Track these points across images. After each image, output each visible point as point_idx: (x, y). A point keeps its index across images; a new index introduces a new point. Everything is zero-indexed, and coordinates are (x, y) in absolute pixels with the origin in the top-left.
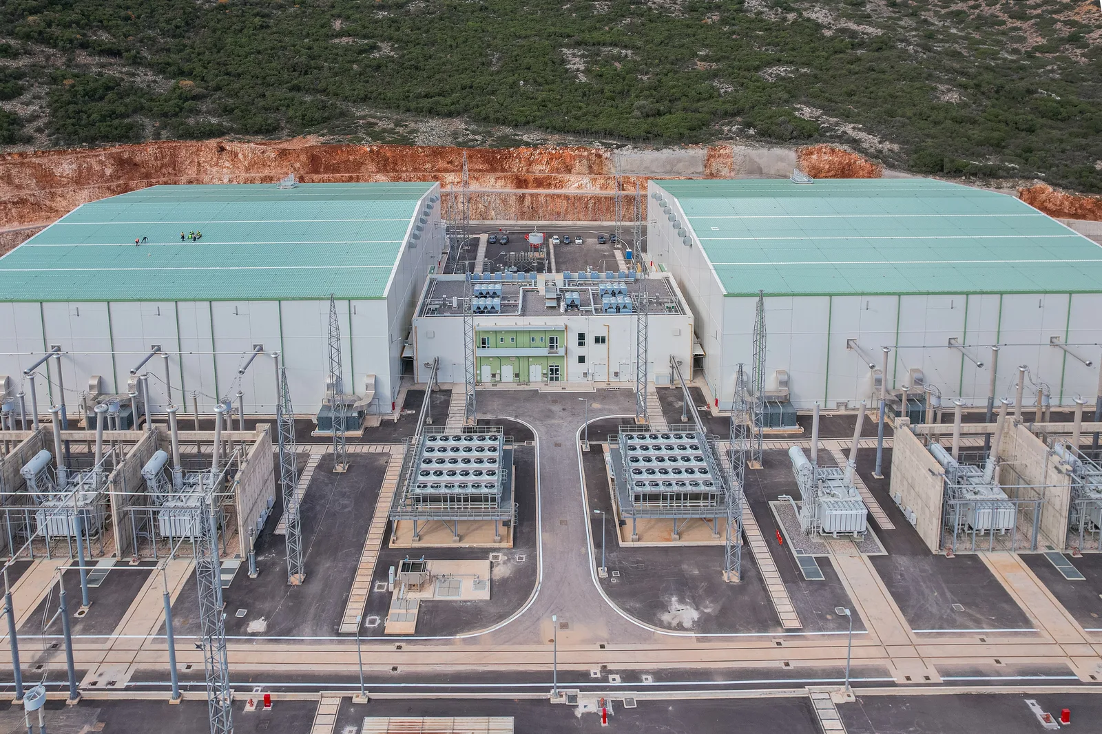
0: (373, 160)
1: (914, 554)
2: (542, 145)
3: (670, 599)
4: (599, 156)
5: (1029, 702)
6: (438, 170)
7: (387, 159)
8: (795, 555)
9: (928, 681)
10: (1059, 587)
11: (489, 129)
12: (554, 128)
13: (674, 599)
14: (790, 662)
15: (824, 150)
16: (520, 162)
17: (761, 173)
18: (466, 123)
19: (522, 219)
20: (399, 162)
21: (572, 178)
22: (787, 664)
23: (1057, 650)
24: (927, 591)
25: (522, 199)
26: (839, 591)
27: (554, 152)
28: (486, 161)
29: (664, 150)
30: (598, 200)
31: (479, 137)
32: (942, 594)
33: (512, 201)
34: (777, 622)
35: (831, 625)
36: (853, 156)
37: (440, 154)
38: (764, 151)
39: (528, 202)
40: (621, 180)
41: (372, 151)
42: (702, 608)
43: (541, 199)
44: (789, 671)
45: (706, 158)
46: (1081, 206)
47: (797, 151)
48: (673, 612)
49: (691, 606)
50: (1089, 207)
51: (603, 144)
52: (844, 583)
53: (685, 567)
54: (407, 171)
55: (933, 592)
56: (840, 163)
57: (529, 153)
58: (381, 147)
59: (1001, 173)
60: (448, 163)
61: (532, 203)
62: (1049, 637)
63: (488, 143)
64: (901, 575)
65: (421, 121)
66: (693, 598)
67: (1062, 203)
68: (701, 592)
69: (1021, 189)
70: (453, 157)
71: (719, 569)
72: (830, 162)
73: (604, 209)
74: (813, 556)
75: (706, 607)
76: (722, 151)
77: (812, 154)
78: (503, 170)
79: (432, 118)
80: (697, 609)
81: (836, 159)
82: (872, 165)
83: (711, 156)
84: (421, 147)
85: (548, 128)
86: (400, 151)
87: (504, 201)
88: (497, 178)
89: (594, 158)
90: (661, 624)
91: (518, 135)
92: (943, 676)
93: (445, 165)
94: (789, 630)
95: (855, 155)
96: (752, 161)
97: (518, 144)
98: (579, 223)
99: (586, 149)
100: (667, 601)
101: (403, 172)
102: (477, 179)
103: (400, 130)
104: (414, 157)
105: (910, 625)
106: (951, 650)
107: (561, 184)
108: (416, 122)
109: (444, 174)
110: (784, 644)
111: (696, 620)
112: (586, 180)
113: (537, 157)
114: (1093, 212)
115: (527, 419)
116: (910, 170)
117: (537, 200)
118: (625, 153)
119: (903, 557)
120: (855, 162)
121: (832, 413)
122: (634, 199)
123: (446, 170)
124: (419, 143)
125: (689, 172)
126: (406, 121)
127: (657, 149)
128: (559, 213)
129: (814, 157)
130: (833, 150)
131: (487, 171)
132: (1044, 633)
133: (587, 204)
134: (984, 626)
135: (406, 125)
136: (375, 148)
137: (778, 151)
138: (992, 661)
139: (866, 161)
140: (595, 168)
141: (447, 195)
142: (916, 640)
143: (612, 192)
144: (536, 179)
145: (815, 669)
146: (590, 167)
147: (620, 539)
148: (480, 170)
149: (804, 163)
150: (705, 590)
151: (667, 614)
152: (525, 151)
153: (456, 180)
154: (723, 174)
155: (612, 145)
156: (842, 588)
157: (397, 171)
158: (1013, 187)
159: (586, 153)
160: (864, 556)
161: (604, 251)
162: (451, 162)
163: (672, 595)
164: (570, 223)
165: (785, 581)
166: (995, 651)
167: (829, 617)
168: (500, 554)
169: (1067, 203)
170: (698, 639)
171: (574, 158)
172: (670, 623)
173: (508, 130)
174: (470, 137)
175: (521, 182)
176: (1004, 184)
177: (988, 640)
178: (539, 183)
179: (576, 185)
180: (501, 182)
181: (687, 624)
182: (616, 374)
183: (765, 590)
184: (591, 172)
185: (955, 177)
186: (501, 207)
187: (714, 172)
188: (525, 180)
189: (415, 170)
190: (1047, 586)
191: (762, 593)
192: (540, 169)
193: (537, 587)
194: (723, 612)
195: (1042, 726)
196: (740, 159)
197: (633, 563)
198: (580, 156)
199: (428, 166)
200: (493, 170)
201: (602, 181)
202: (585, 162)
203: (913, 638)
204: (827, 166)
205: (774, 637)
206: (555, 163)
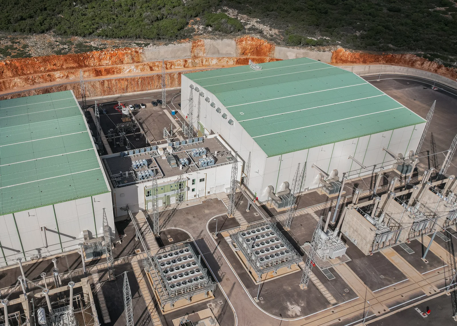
0: (9, 70)
1: (360, 257)
2: (105, 48)
3: (287, 304)
4: (137, 52)
5: (416, 309)
6: (49, 71)
7: (17, 68)
8: (321, 270)
9: (385, 312)
10: (409, 258)
11: (68, 39)
12: (107, 36)
13: (288, 304)
14: (340, 318)
15: (248, 39)
16: (94, 60)
17: (219, 53)
18: (54, 36)
19: (104, 95)
20: (25, 69)
21: (126, 67)
22: (340, 320)
23: (417, 286)
24: (370, 273)
25: (103, 83)
26: (342, 282)
27: (112, 52)
28: (75, 61)
29: (170, 45)
30: (143, 79)
31: (66, 46)
32: (375, 273)
33: (98, 85)
34: (329, 303)
35: (346, 298)
36: (262, 41)
37: (48, 60)
38: (219, 41)
39: (106, 84)
40: (151, 65)
41: (6, 64)
42: (300, 305)
43: (113, 82)
44: (342, 322)
45: (192, 47)
46: (355, 58)
47: (235, 40)
48: (291, 310)
49: (296, 305)
50: (357, 57)
51: (138, 44)
52: (342, 277)
53: (285, 287)
54: (30, 73)
55: (372, 273)
56: (256, 45)
57: (98, 54)
58: (12, 61)
59: (325, 43)
60: (53, 65)
61: (108, 85)
62: (413, 281)
63: (73, 49)
64: (360, 268)
65: (27, 38)
66: (295, 301)
67: (348, 56)
68: (296, 297)
69: (333, 51)
70: (56, 62)
71: (297, 284)
72: (251, 45)
73: (147, 84)
74: (327, 268)
75: (301, 304)
76: (199, 43)
77: (243, 41)
78: (86, 66)
79: (32, 35)
80: (299, 306)
81: (254, 43)
82: (271, 45)
83: (193, 46)
84: (36, 58)
85: (103, 36)
86: (24, 62)
87: (93, 86)
88: (84, 72)
89: (134, 53)
90: (289, 317)
91: (87, 42)
92: (389, 308)
93: (52, 67)
94: (334, 305)
95: (263, 40)
96: (214, 46)
97: (91, 49)
98: (135, 93)
99: (129, 49)
100: (286, 305)
101: (28, 74)
102: (73, 73)
103: (16, 46)
104: (33, 65)
105: (371, 290)
106: (387, 296)
107: (119, 71)
108: (24, 39)
109: (53, 73)
110: (335, 311)
111: (301, 310)
112: (133, 67)
113: (103, 56)
114: (359, 59)
115: (181, 226)
116: (286, 45)
117: (111, 83)
118: (150, 48)
119: (357, 260)
120: (263, 44)
121: (303, 194)
122: (162, 76)
123: (54, 70)
124: (33, 55)
125: (183, 56)
126: (17, 39)
127: (166, 44)
128: (123, 89)
129: (244, 42)
130: (252, 39)
131: (77, 67)
132: (411, 279)
133: (138, 81)
134: (393, 282)
135: (19, 42)
136: (8, 62)
137: (226, 41)
138: (400, 297)
139: (268, 43)
140: (135, 59)
141: (61, 87)
142: (376, 296)
143: (148, 73)
144: (105, 70)
145: (349, 318)
146: (133, 59)
147: (255, 282)
148: (73, 68)
149: (239, 46)
150: (297, 296)
151: (289, 311)
152: (96, 54)
153: (61, 76)
154: (200, 55)
155: (142, 44)
156: (343, 280)
157: (25, 74)
158: (330, 50)
159: (129, 51)
160: (344, 263)
161: (159, 112)
162: (55, 65)
163: (287, 302)
164: (131, 94)
165: (323, 283)
166: (400, 292)
167: (344, 295)
168: (211, 303)
169: (350, 56)
170: (306, 319)
171: (123, 55)
172: (292, 315)
173: (80, 39)
174: (61, 47)
175: (98, 73)
176: (326, 49)
177: (397, 288)
178: (108, 72)
179: (128, 70)
180: (87, 74)
181: (299, 314)
182: (209, 192)
183: (318, 289)
184: (134, 62)
185: (305, 47)
186: (92, 89)
187: (196, 55)
188: (100, 71)
189: (35, 72)
190: (405, 259)
191: (317, 291)
192: (106, 63)
193: (235, 315)
194: (308, 303)
195: (423, 317)
196: (208, 46)
197: (265, 291)
198: (127, 53)
199: (42, 69)
200: (80, 67)
201: (141, 67)
202: (130, 56)
203: (374, 295)
204: (250, 47)
205: (330, 309)
206: (114, 59)
